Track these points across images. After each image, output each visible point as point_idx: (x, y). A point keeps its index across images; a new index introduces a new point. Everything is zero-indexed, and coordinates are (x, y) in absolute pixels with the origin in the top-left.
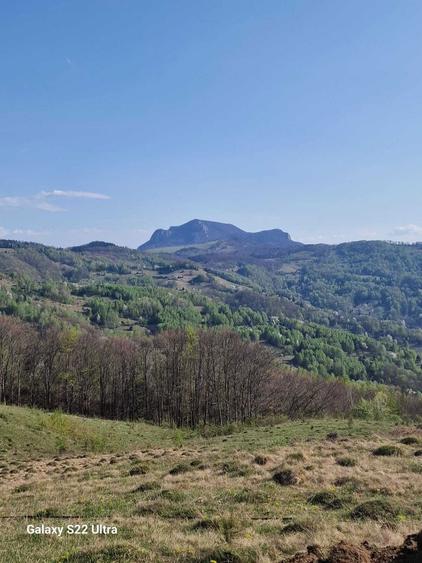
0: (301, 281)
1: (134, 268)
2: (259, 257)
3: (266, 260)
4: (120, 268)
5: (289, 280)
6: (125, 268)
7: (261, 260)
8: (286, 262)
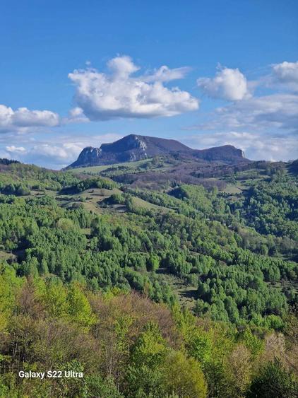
0: (247, 203)
1: (35, 188)
2: (199, 176)
3: (207, 180)
4: (17, 188)
5: (232, 202)
6: (23, 187)
7: (201, 180)
8: (230, 182)
